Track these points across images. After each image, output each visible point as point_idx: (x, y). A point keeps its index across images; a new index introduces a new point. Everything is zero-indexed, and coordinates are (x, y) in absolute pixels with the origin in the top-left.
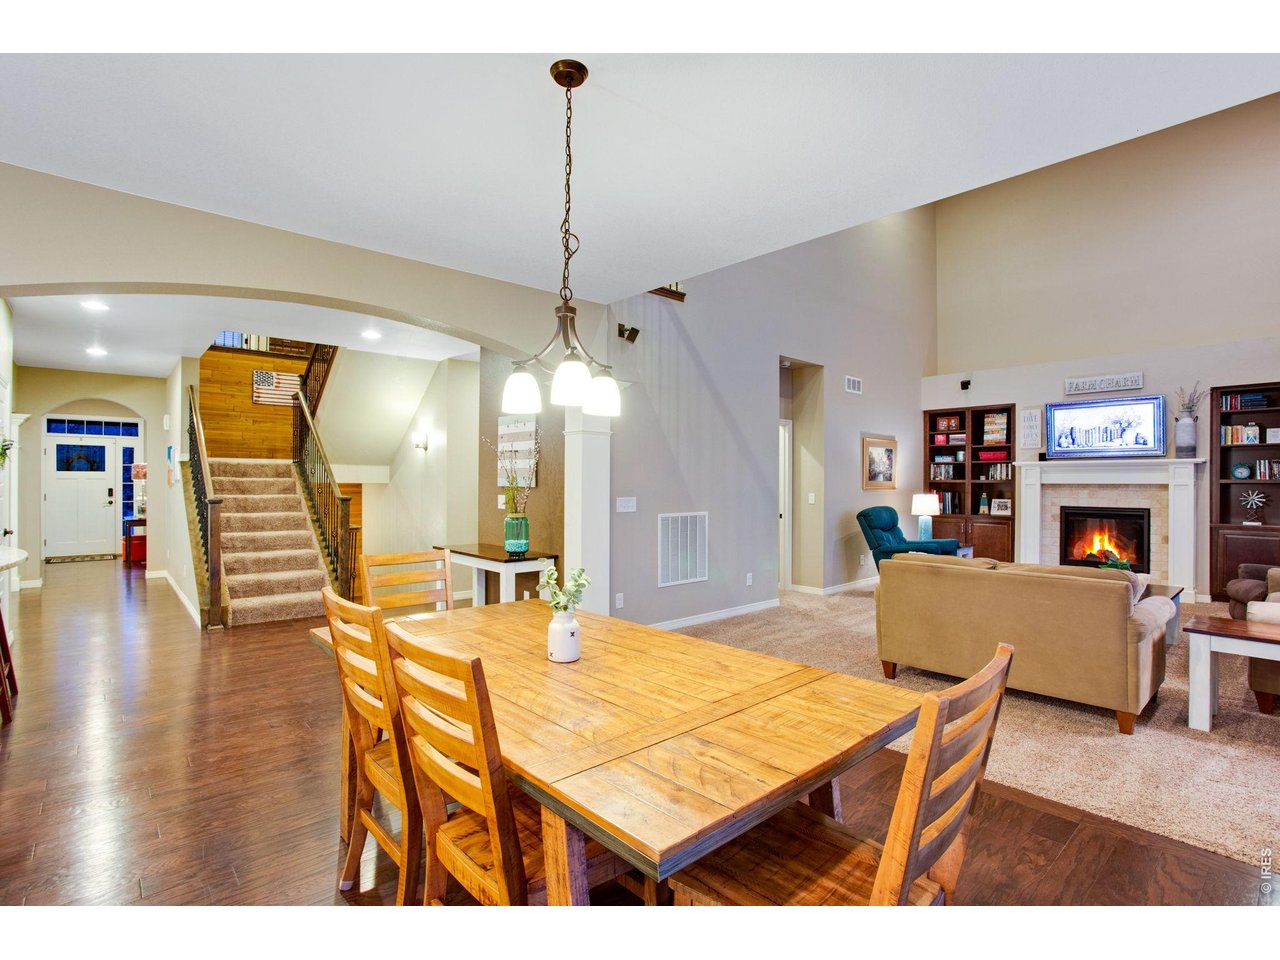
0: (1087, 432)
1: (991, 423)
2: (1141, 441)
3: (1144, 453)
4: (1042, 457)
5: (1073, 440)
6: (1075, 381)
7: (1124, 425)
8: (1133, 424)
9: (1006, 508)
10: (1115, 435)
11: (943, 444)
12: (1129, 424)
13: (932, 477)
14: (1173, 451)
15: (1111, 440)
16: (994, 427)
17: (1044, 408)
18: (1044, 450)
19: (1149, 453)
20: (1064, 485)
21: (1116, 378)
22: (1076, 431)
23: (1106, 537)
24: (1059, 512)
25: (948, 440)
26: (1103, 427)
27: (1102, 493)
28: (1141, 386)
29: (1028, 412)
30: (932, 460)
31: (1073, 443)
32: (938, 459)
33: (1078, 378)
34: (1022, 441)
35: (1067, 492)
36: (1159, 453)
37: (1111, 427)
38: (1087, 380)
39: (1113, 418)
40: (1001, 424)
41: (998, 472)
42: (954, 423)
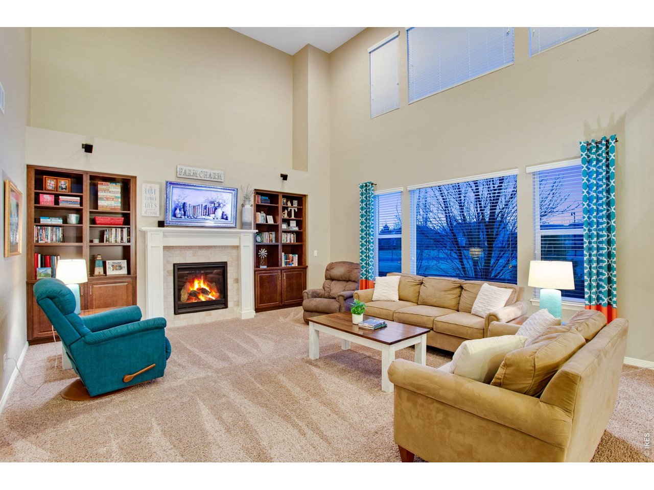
0: (194, 207)
1: (105, 191)
2: (225, 217)
3: (226, 225)
4: (161, 224)
5: (185, 212)
6: (184, 168)
7: (216, 205)
8: (221, 205)
9: (121, 268)
10: (211, 211)
11: (52, 205)
12: (219, 205)
13: (35, 239)
14: (238, 225)
15: (208, 214)
16: (108, 195)
17: (164, 185)
18: (161, 219)
19: (229, 225)
20: (176, 247)
21: (209, 171)
22: (188, 205)
23: (202, 282)
24: (172, 268)
25: (57, 202)
26: (204, 205)
27: (200, 252)
28: (222, 181)
29: (149, 185)
30: (37, 221)
31: (185, 215)
32: (44, 221)
33: (186, 166)
34: (144, 209)
35: (177, 252)
36: (233, 225)
37: (209, 205)
38: (192, 169)
39: (210, 199)
40: (115, 192)
41: (113, 235)
42: (64, 183)
